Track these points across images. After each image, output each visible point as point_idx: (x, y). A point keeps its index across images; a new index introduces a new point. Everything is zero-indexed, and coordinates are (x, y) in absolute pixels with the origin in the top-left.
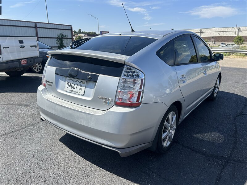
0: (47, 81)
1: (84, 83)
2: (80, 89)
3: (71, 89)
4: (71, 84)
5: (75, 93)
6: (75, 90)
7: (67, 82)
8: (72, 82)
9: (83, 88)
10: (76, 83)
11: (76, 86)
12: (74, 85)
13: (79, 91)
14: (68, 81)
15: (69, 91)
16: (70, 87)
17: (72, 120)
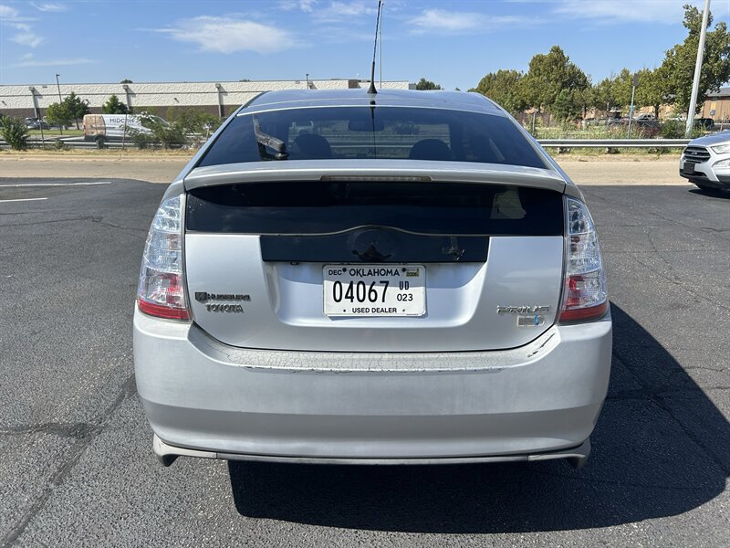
0: (202, 297)
1: (415, 275)
2: (401, 298)
3: (356, 304)
4: (351, 287)
5: (383, 314)
6: (379, 304)
7: (329, 285)
8: (357, 279)
9: (418, 292)
10: (378, 278)
11: (379, 289)
12: (368, 288)
13: (400, 306)
14: (338, 278)
15: (349, 313)
16: (352, 298)
17: (406, 412)
